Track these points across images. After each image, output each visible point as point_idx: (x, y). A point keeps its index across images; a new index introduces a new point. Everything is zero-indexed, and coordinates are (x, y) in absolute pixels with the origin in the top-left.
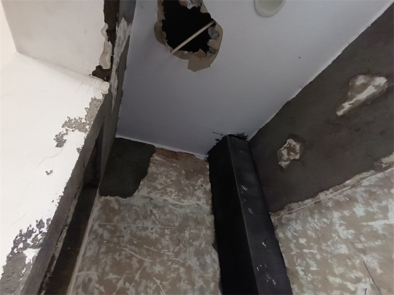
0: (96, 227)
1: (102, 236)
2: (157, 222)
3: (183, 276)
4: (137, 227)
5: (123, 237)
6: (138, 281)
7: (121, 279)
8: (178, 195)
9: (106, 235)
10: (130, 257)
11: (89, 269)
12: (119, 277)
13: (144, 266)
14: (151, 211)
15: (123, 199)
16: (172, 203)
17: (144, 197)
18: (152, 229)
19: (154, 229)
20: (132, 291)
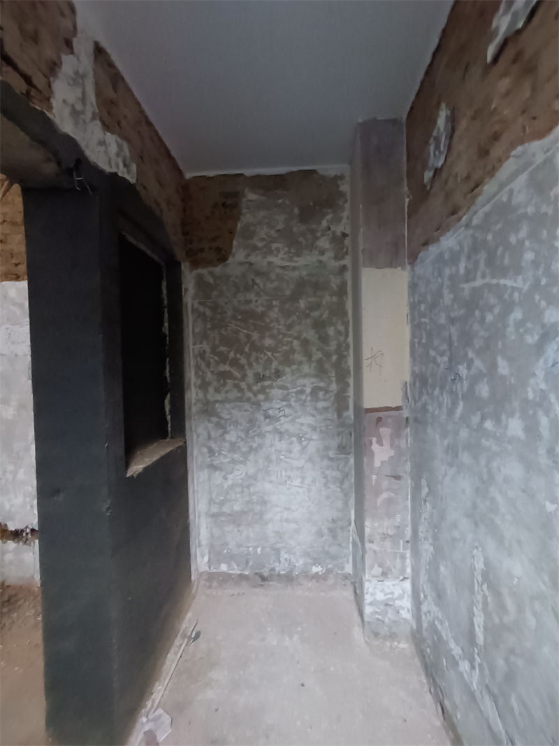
0: (196, 305)
1: (204, 314)
2: (261, 293)
3: (298, 348)
4: (239, 301)
5: (226, 312)
6: (248, 352)
7: (232, 351)
8: (289, 252)
9: (208, 313)
10: (237, 332)
11: (201, 343)
12: (229, 349)
13: (252, 340)
14: (253, 280)
16: (280, 264)
17: (241, 264)
18: (256, 301)
19: (259, 302)
20: (243, 361)
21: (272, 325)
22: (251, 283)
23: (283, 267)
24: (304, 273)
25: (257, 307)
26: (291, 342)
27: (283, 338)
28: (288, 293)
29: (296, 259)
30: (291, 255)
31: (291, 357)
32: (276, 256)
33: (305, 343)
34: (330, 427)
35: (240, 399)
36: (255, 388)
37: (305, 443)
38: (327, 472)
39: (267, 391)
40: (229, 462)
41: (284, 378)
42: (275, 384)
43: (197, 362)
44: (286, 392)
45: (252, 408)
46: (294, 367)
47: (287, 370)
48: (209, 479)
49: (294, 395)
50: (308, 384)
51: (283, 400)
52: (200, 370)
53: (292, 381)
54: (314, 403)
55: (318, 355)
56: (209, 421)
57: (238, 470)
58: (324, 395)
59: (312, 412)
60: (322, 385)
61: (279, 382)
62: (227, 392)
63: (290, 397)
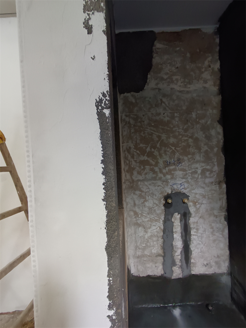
0: (124, 117)
1: (129, 123)
2: (167, 108)
4: (152, 114)
5: (144, 122)
6: (159, 147)
7: (148, 147)
8: (184, 82)
9: (132, 122)
10: (151, 134)
11: (127, 142)
12: (146, 146)
13: (161, 139)
14: (161, 100)
15: (137, 94)
16: (179, 90)
17: (153, 89)
18: (164, 114)
19: (166, 114)
20: (156, 153)
21: (174, 129)
22: (160, 102)
23: (180, 92)
24: (195, 95)
25: (165, 117)
26: (187, 140)
27: (182, 137)
28: (184, 108)
29: (189, 86)
30: (186, 83)
31: (188, 150)
32: (176, 84)
33: (196, 140)
34: (214, 195)
35: (154, 179)
36: (164, 171)
37: (198, 206)
38: (213, 225)
39: (172, 172)
40: (148, 221)
41: (183, 164)
42: (177, 168)
43: (125, 154)
44: (185, 173)
45: (162, 184)
46: (190, 156)
47: (186, 158)
48: (135, 233)
49: (190, 174)
50: (199, 166)
51: (183, 178)
52: (127, 160)
53: (189, 165)
54: (203, 180)
55: (206, 148)
56: (134, 194)
57: (154, 226)
58: (210, 174)
59: (202, 185)
60: (208, 167)
61: (180, 167)
62: (146, 174)
63: (187, 176)
